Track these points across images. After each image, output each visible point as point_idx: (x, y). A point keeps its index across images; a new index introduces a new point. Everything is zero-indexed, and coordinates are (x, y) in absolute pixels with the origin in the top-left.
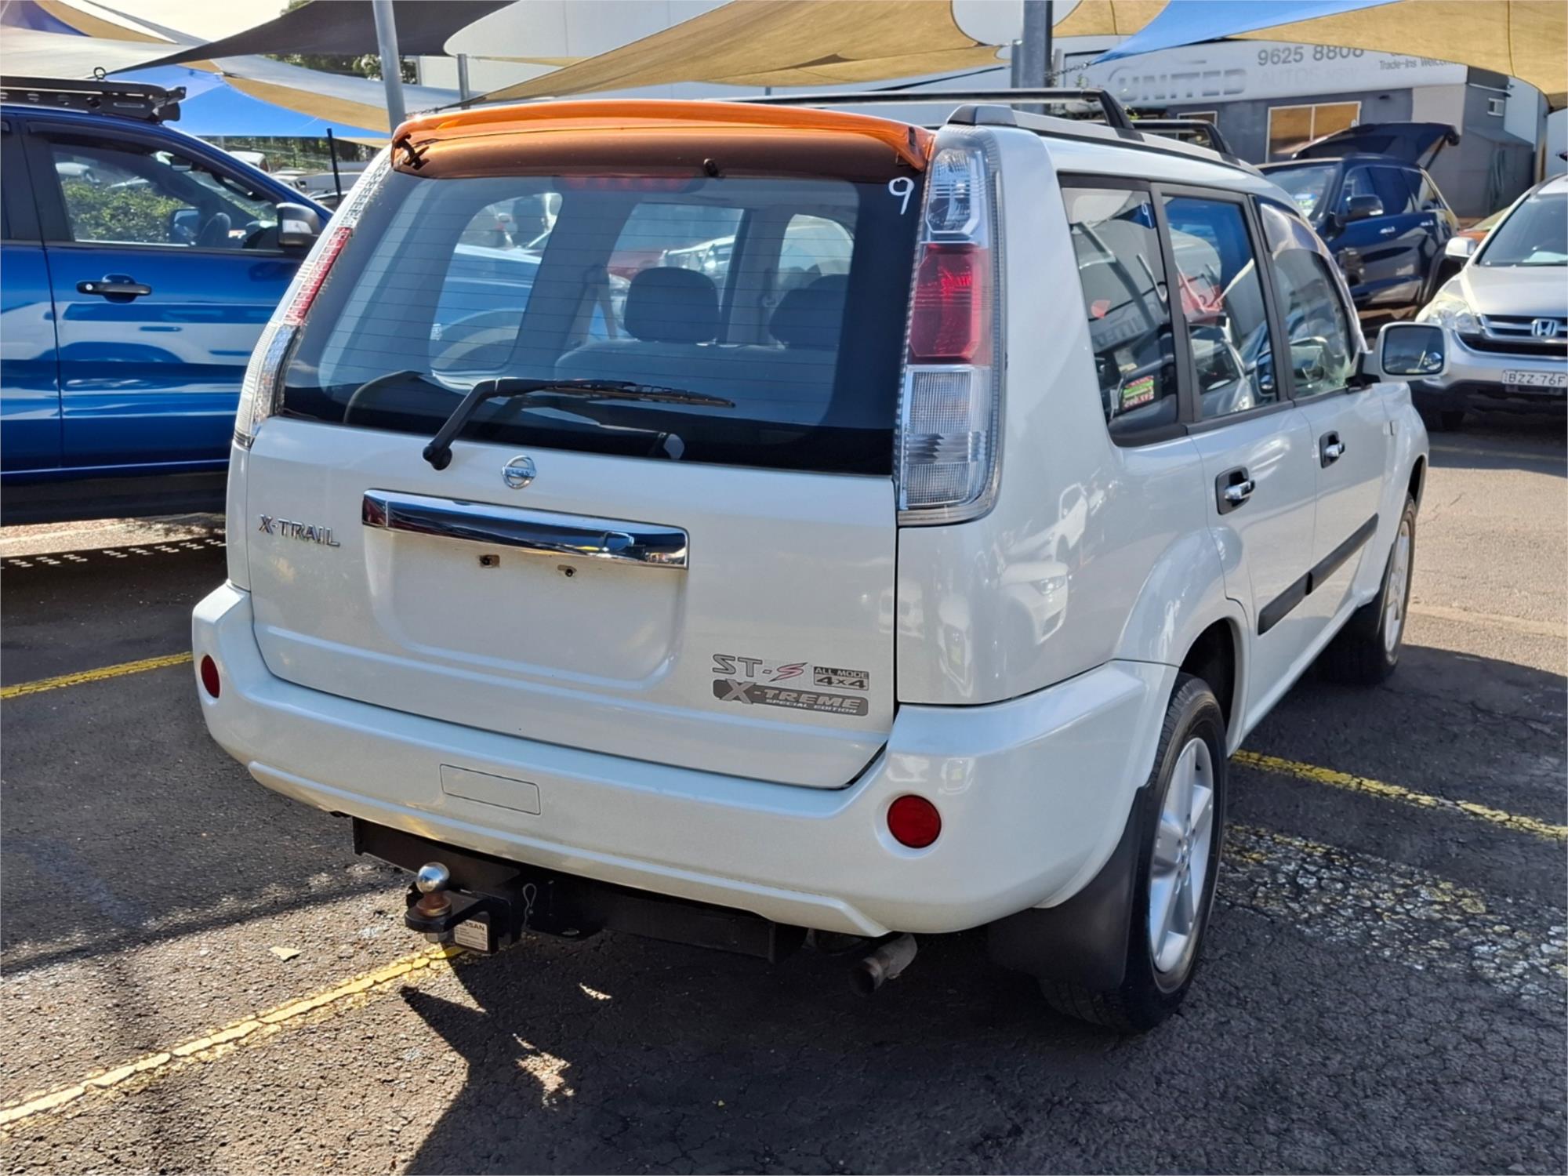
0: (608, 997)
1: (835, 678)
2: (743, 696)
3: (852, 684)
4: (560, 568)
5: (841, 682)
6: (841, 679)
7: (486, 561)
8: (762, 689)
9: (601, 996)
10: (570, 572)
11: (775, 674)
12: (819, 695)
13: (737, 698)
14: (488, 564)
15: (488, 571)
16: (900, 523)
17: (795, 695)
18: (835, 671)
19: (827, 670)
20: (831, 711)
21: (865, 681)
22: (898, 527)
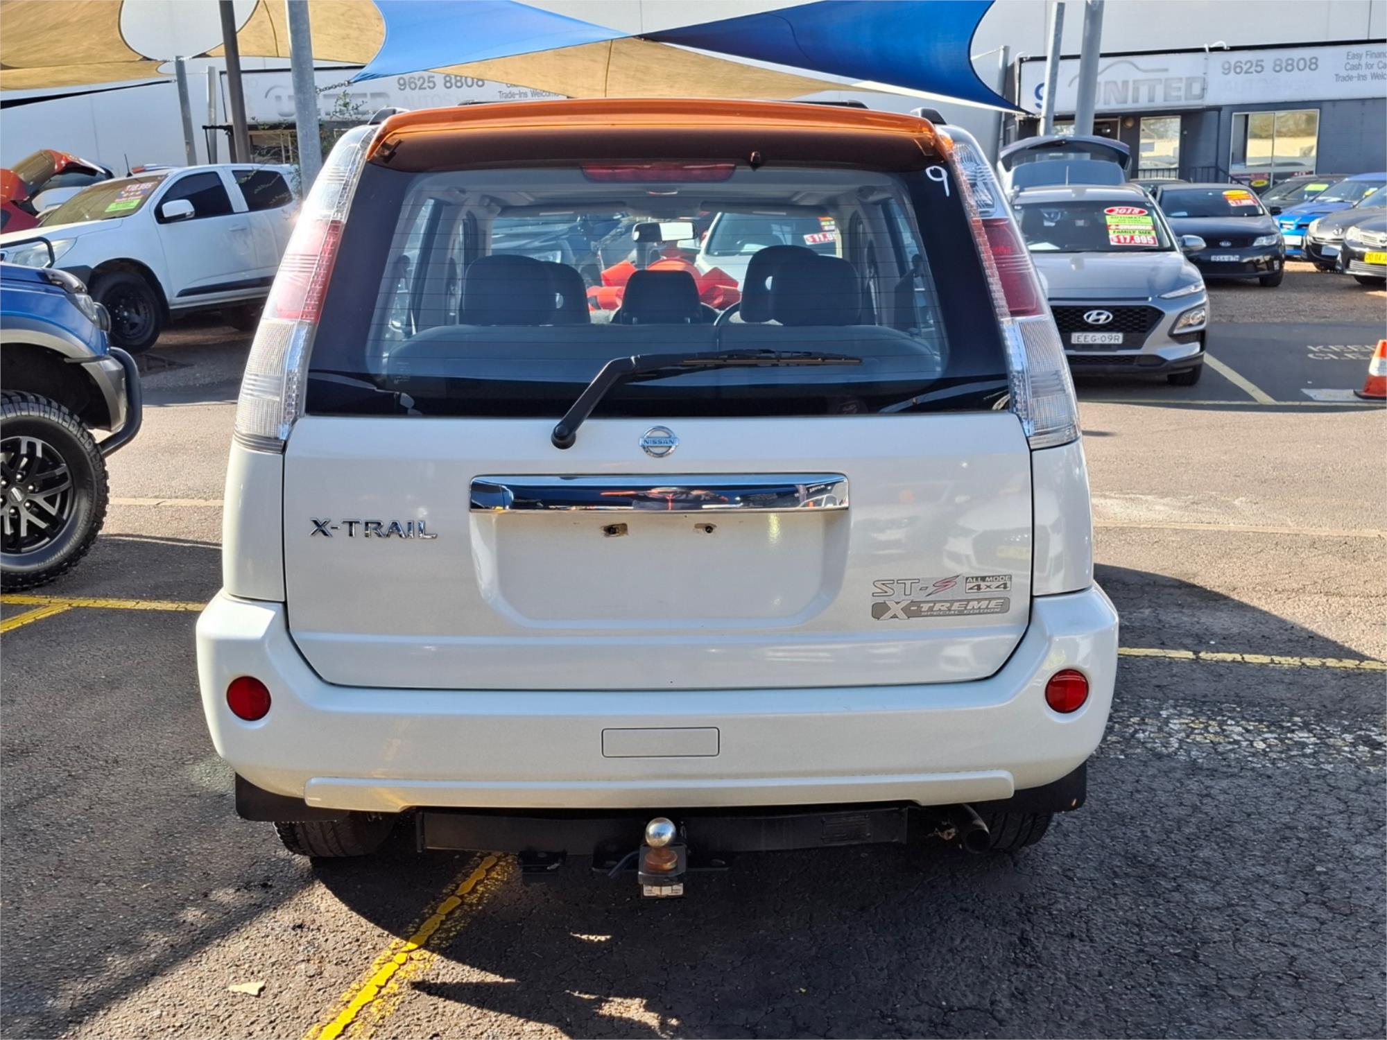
0: (608, 937)
1: (983, 585)
2: (901, 615)
3: (998, 587)
4: (697, 526)
5: (988, 587)
6: (988, 584)
7: (611, 530)
8: (918, 603)
9: (603, 938)
10: (709, 529)
11: (929, 591)
12: (969, 601)
13: (895, 616)
14: (614, 533)
15: (613, 539)
16: (1032, 447)
17: (948, 605)
18: (983, 579)
19: (977, 578)
20: (980, 613)
21: (1009, 583)
22: (1031, 451)
